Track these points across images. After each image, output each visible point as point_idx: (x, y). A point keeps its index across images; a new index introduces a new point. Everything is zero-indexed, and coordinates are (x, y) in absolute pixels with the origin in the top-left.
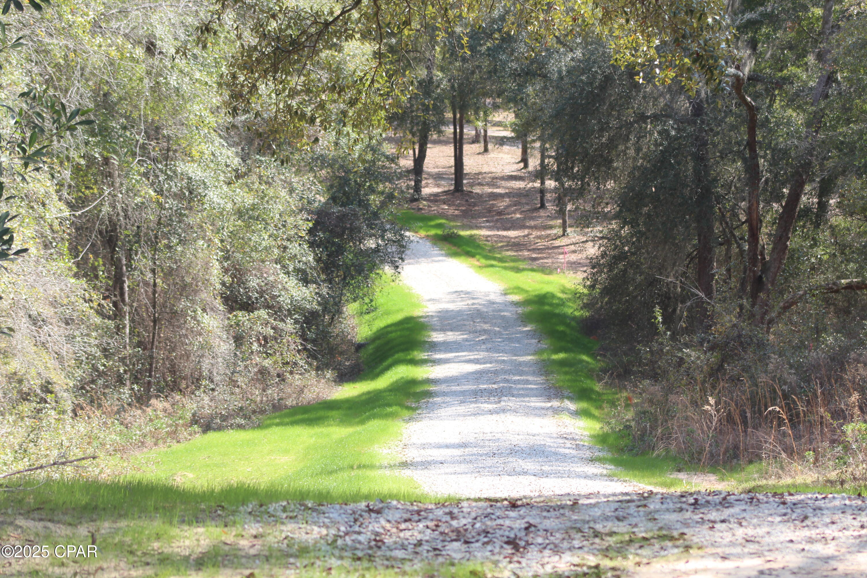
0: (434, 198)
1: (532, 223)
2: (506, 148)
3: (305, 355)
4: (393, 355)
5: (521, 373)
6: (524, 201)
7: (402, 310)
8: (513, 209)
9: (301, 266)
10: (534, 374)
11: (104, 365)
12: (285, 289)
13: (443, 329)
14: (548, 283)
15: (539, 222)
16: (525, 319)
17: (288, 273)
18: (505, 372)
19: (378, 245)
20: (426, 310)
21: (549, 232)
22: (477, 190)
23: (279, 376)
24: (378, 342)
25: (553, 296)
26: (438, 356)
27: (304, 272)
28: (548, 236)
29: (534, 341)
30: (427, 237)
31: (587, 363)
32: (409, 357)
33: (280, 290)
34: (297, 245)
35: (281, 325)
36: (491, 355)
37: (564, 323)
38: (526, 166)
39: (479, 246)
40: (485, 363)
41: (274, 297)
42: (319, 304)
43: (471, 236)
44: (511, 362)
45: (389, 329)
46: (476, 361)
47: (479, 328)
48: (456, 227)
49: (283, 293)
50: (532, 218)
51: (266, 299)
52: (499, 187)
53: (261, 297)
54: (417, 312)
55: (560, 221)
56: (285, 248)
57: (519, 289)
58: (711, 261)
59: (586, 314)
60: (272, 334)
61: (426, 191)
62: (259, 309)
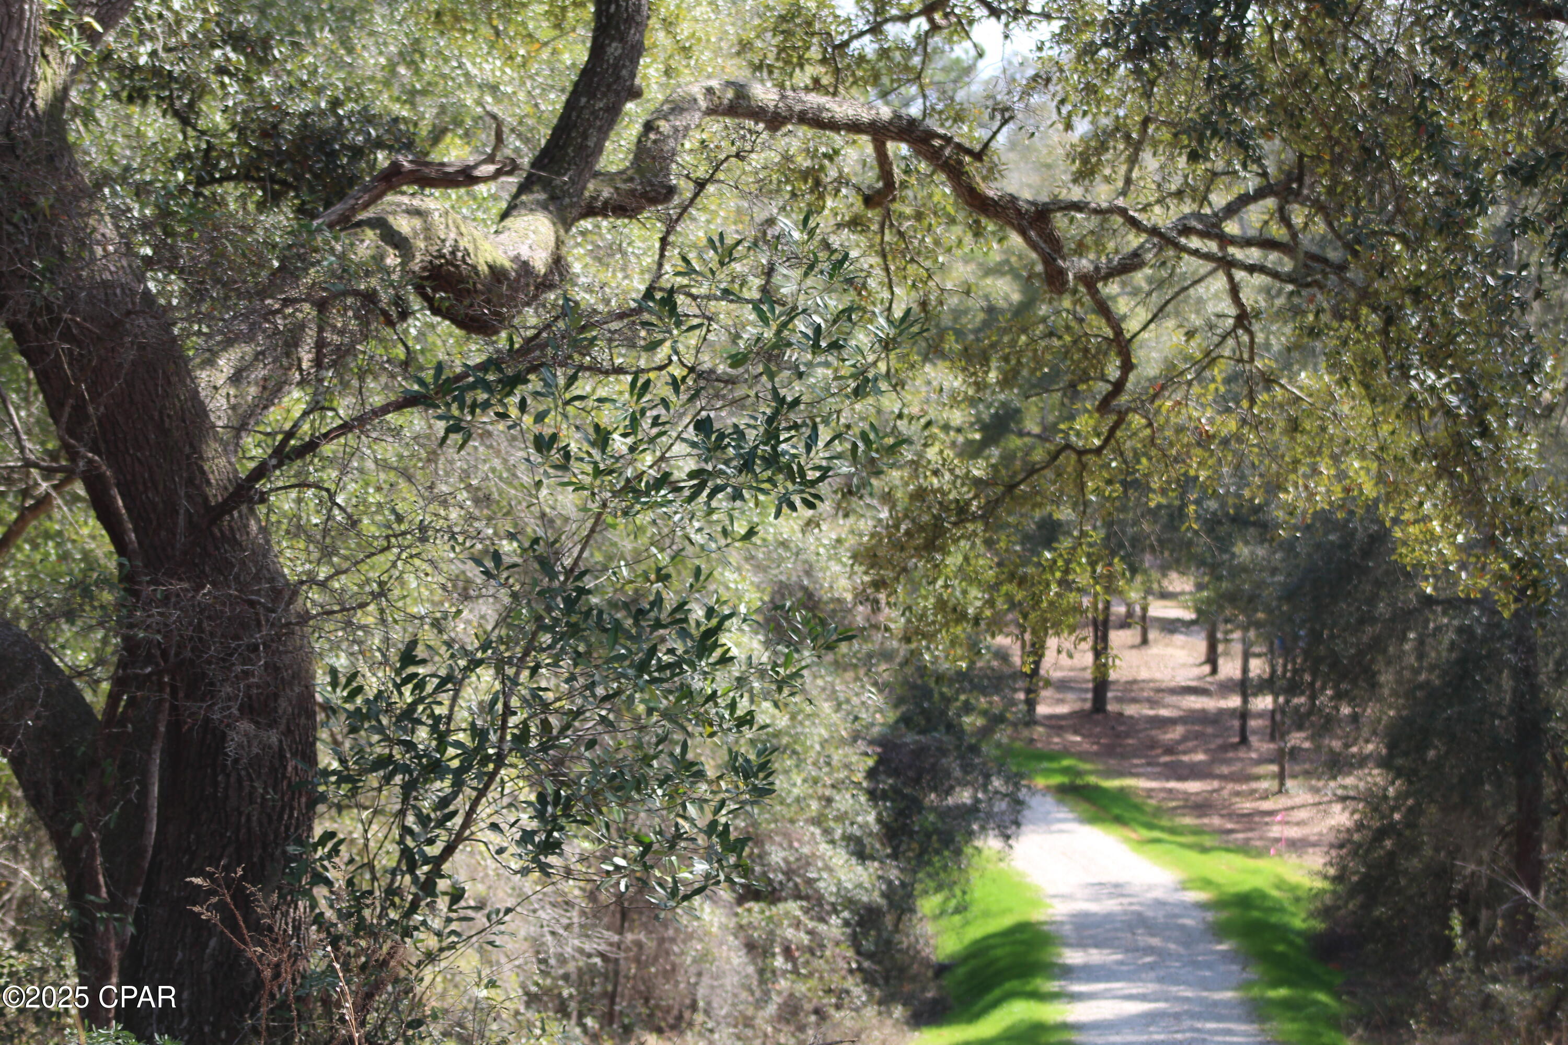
0: (1056, 724)
1: (1225, 770)
2: (1179, 638)
3: (858, 978)
4: (1000, 984)
5: (1219, 1018)
6: (1210, 730)
7: (1010, 910)
8: (1190, 744)
9: (856, 831)
10: (1239, 1019)
11: (537, 984)
12: (828, 869)
13: (1081, 944)
14: (1255, 872)
15: (1236, 767)
16: (1219, 931)
17: (832, 842)
18: (1193, 1016)
19: (977, 801)
20: (1050, 911)
21: (1254, 785)
22: (1131, 710)
23: (817, 1011)
24: (973, 963)
25: (1263, 896)
26: (1077, 988)
27: (858, 841)
28: (1253, 792)
29: (1235, 968)
30: (1048, 788)
31: (1326, 1005)
32: (1029, 988)
33: (819, 870)
34: (848, 796)
35: (822, 928)
36: (1165, 987)
37: (1284, 940)
38: (1214, 671)
39: (1137, 808)
40: (1156, 1000)
41: (810, 882)
42: (883, 895)
43: (1122, 790)
44: (1201, 1001)
45: (991, 941)
46: (1143, 998)
47: (1141, 944)
48: (1091, 773)
49: (825, 875)
50: (1228, 762)
51: (796, 885)
52: (1166, 706)
53: (789, 879)
54: (1037, 915)
55: (1274, 768)
56: (829, 800)
57: (1207, 883)
58: (1538, 842)
59: (1319, 925)
60: (806, 942)
61: (1042, 710)
62: (786, 900)
